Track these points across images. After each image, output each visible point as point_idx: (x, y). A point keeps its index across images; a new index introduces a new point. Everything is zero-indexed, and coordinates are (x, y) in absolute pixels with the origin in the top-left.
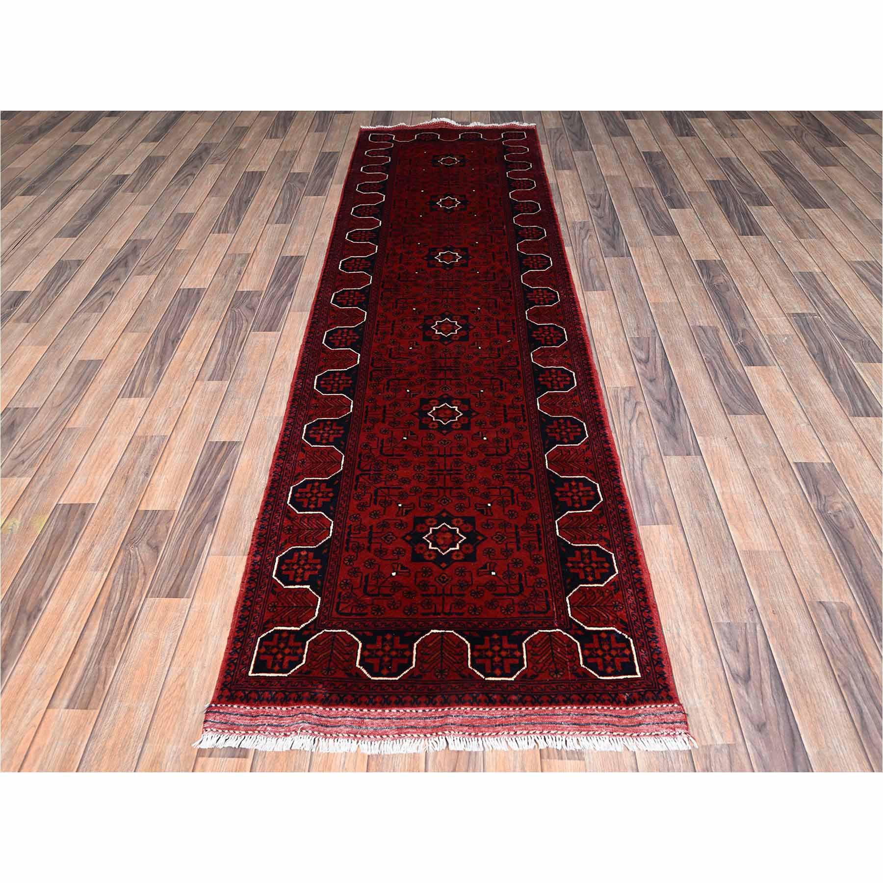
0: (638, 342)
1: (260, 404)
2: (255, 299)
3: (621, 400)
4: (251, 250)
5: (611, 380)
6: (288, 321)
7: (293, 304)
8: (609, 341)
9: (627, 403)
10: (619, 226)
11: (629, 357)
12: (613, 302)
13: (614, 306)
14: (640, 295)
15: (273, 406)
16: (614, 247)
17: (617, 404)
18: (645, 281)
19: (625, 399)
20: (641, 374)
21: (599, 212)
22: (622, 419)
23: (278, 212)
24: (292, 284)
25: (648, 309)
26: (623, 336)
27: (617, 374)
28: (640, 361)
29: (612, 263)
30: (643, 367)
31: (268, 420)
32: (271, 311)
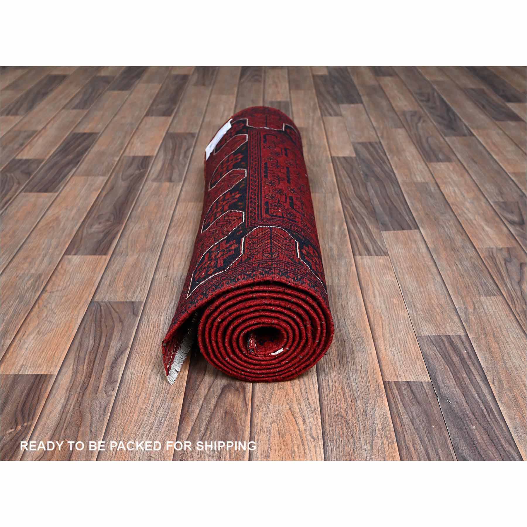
0: (505, 206)
1: (14, 260)
2: (33, 166)
3: (500, 261)
4: (40, 128)
5: (481, 241)
6: (69, 183)
7: (79, 171)
8: (468, 205)
9: (508, 264)
10: (454, 114)
11: (497, 219)
12: (464, 171)
13: (466, 174)
14: (495, 166)
15: (30, 263)
16: (453, 129)
17: (496, 265)
18: (497, 154)
19: (505, 260)
20: (518, 235)
21: (430, 104)
22: (508, 281)
23: (77, 101)
24: (81, 154)
25: (507, 177)
26: (484, 200)
27: (488, 235)
28: (512, 223)
29: (453, 141)
30: (518, 228)
31: (21, 278)
32: (50, 176)
